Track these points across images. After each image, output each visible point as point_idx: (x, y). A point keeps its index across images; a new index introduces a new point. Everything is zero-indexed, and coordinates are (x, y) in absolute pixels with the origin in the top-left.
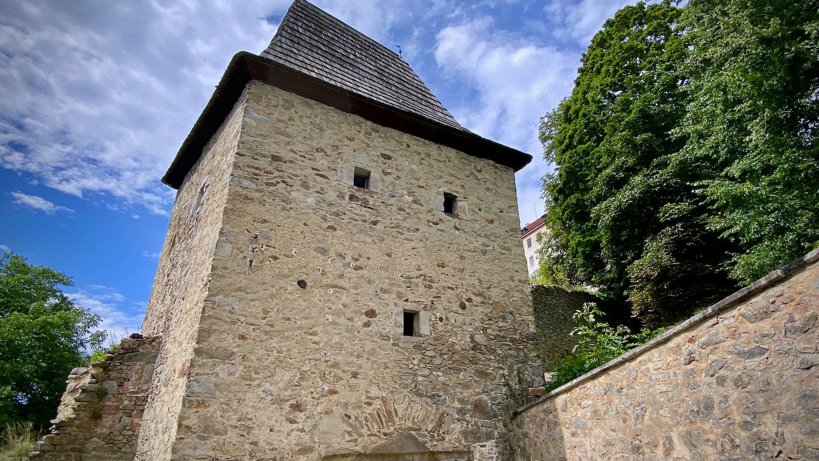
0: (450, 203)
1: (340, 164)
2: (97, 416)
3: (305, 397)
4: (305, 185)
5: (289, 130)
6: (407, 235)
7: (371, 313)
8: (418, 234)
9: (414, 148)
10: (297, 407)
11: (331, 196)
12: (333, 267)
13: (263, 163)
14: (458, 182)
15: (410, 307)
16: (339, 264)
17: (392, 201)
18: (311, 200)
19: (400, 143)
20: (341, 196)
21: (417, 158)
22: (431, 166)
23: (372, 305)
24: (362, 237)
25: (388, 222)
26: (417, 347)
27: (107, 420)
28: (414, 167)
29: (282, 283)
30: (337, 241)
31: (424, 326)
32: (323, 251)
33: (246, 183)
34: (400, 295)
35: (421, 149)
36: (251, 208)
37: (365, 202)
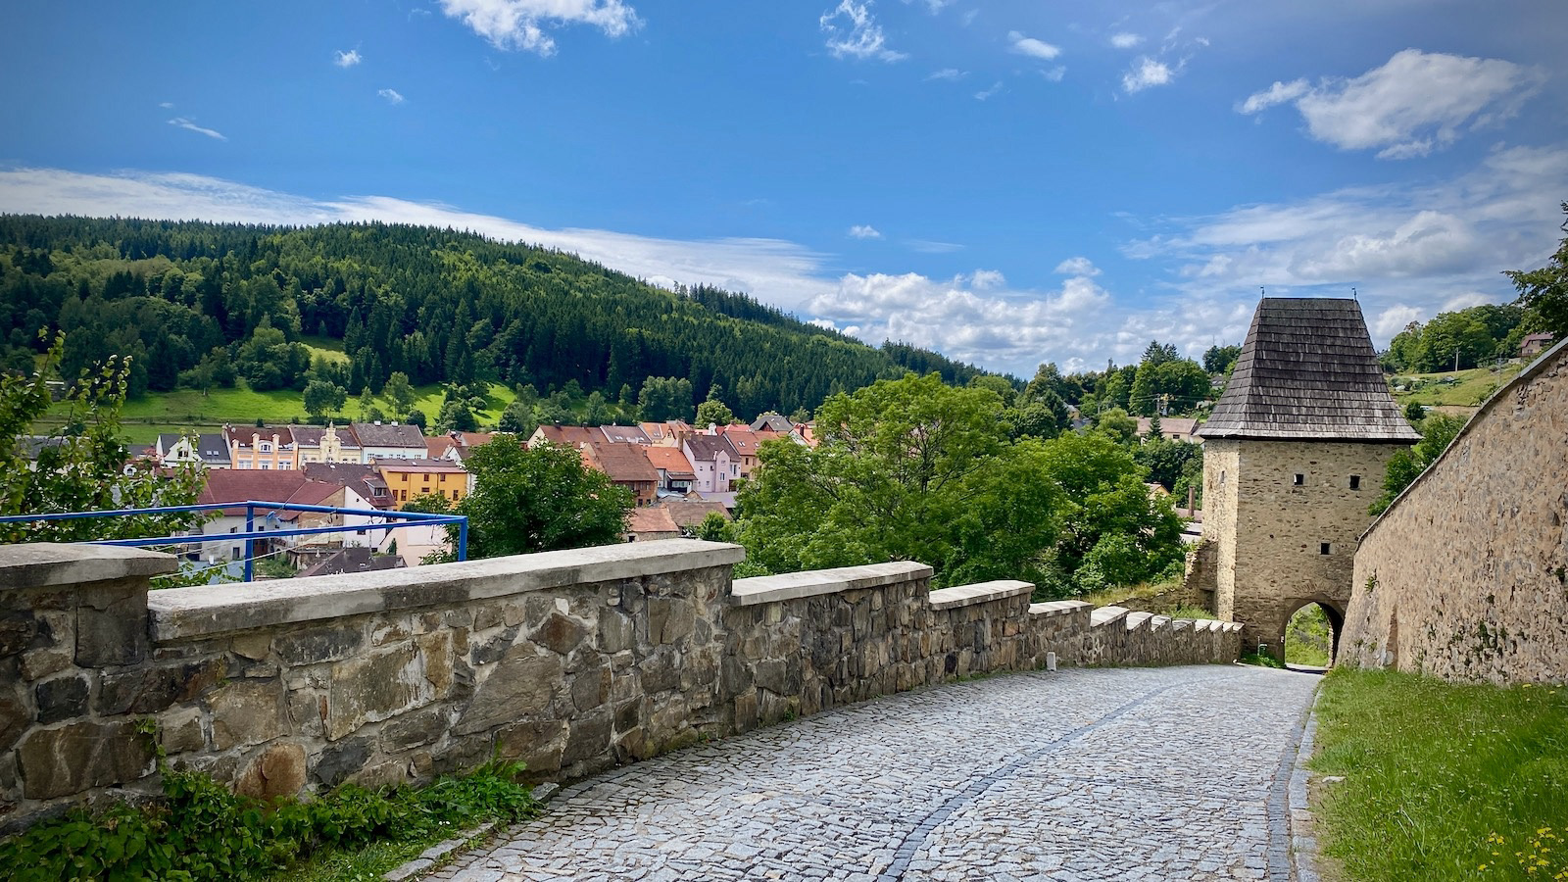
0: (1355, 482)
1: (1287, 475)
2: (1200, 571)
3: (1276, 578)
4: (1270, 491)
5: (1261, 464)
6: (1325, 506)
7: (1305, 546)
8: (1331, 505)
9: (1331, 452)
10: (1274, 582)
11: (1283, 492)
12: (1285, 527)
13: (1250, 484)
14: (1362, 467)
15: (1324, 542)
16: (1288, 525)
17: (1317, 488)
18: (1273, 497)
19: (1322, 451)
20: (1288, 492)
21: (1334, 457)
22: (1343, 460)
23: (1305, 543)
24: (1300, 511)
25: (1313, 501)
26: (1328, 559)
27: (1204, 573)
28: (1331, 464)
29: (1263, 537)
30: (1287, 515)
31: (1332, 550)
32: (1280, 521)
33: (1244, 495)
34: (1319, 537)
35: (1336, 451)
36: (1247, 506)
37: (1301, 493)
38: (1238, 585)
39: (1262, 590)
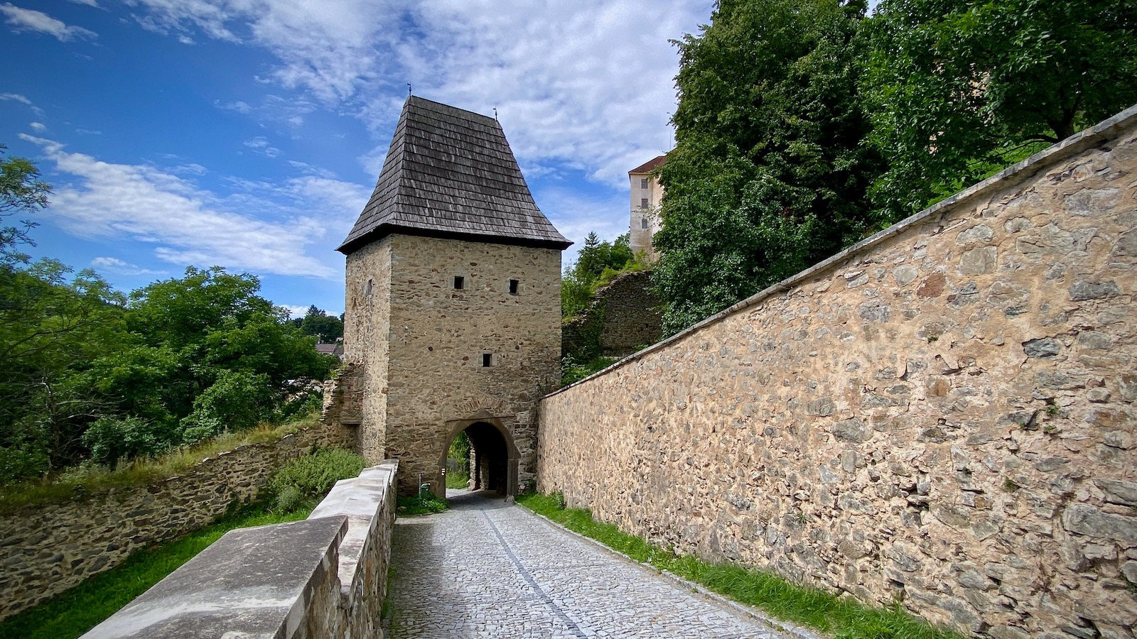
0: (514, 286)
1: (446, 276)
2: (342, 402)
3: (436, 399)
4: (428, 294)
5: (416, 262)
6: (486, 312)
7: (466, 358)
8: (493, 311)
9: (491, 253)
10: (433, 403)
11: (442, 297)
12: (445, 337)
13: (405, 286)
14: (520, 270)
15: (486, 352)
16: (448, 335)
17: (477, 293)
18: (431, 303)
19: (482, 252)
20: (447, 297)
21: (493, 260)
22: (502, 263)
23: (466, 354)
24: (461, 319)
25: (474, 307)
26: (491, 372)
27: (347, 404)
28: (491, 267)
29: (421, 350)
30: (445, 324)
31: (494, 362)
32: (440, 330)
33: (398, 300)
34: (481, 347)
35: (496, 253)
36: (402, 314)
37: (461, 298)
38: (392, 411)
39: (420, 415)
